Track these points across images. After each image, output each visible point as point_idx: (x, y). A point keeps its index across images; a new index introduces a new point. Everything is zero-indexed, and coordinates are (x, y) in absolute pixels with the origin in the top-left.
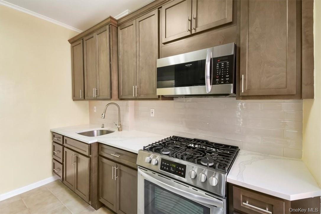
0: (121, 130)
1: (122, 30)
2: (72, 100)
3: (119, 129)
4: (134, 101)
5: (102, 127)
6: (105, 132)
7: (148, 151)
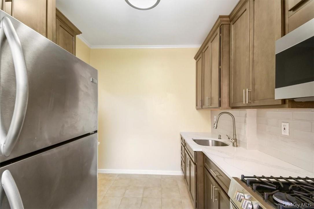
0: (237, 146)
1: (235, 24)
2: (196, 109)
3: (233, 143)
4: (256, 110)
5: (219, 139)
6: (220, 144)
7: (246, 184)
